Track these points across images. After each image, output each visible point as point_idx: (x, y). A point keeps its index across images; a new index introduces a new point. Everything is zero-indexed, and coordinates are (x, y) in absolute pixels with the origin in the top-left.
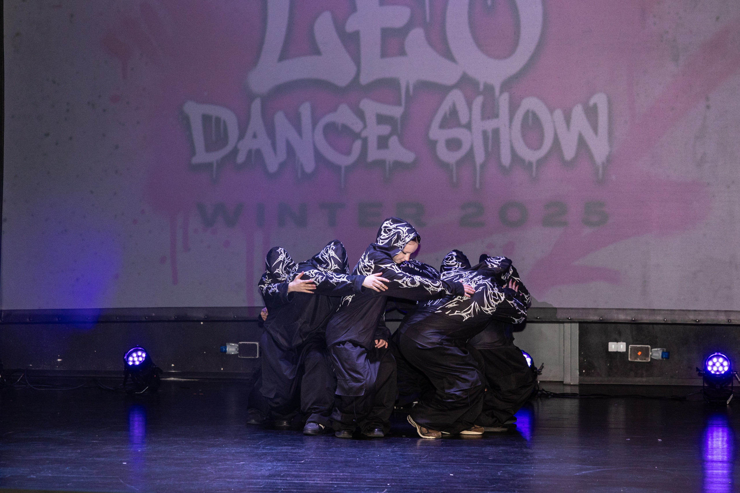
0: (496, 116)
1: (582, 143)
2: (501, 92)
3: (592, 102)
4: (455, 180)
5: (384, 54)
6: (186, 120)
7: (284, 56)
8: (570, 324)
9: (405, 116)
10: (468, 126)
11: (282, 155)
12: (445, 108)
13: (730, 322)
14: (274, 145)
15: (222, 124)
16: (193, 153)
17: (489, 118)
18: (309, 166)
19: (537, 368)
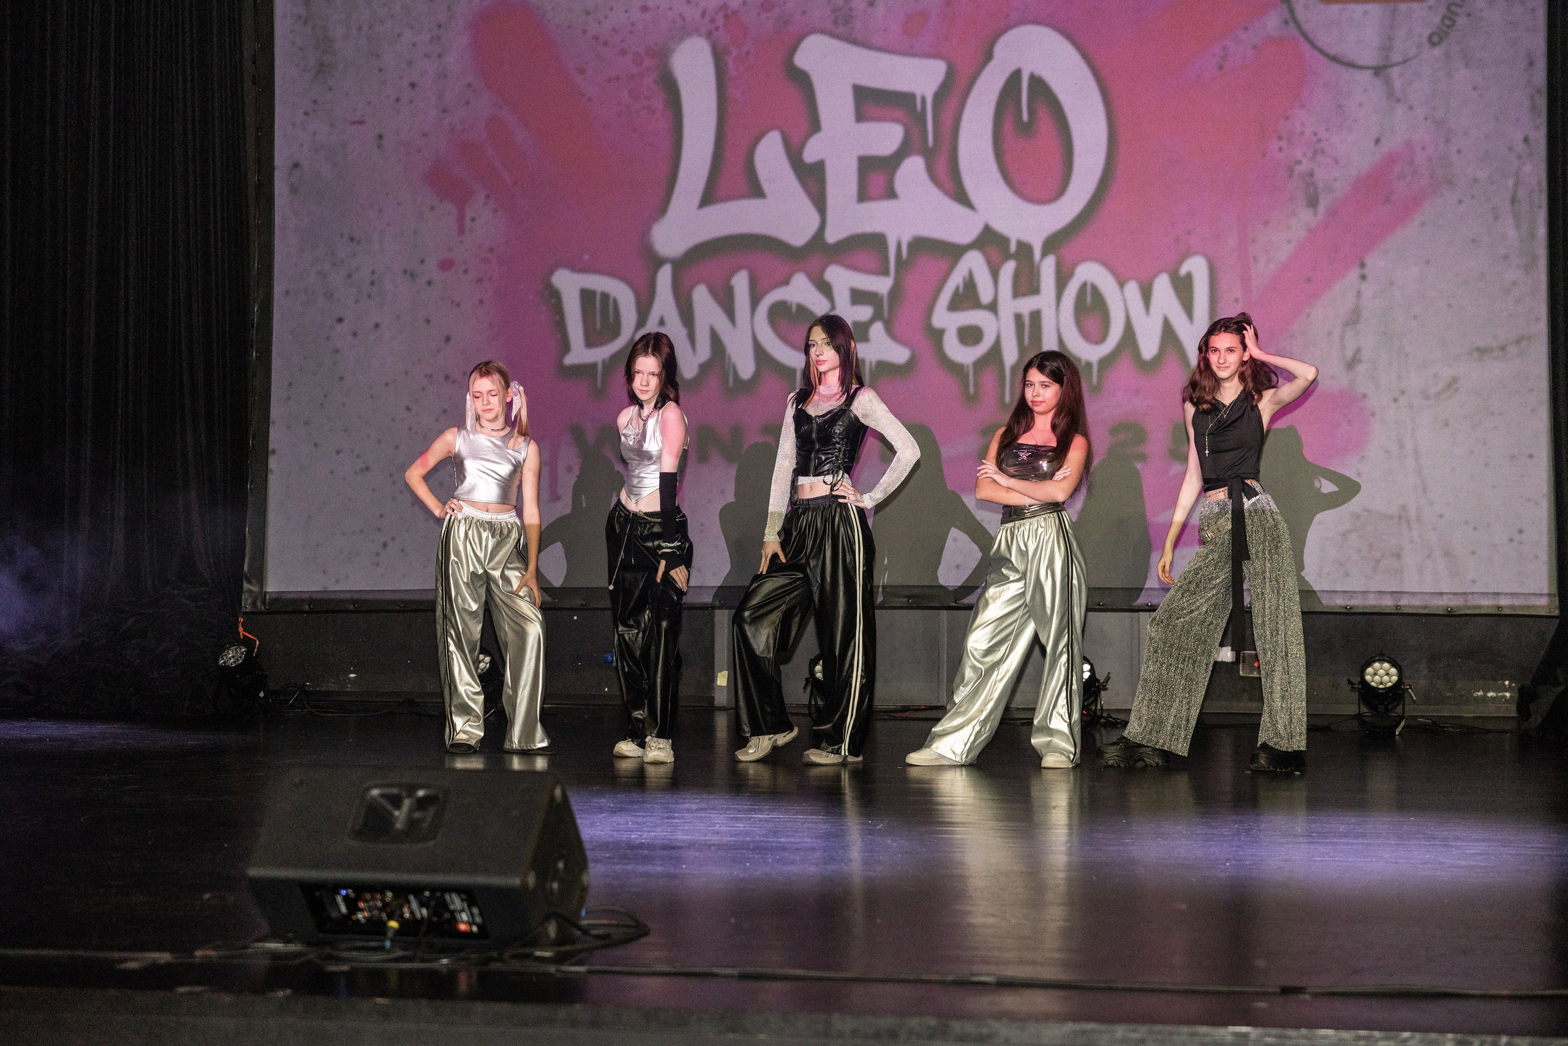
0: (1035, 290)
1: (1168, 333)
2: (1044, 254)
3: (1183, 270)
4: (972, 390)
5: (863, 196)
6: (554, 298)
7: (708, 198)
8: (1148, 613)
9: (895, 292)
10: (993, 307)
11: (704, 352)
12: (956, 279)
13: (1400, 609)
14: (692, 337)
15: (611, 302)
16: (566, 348)
17: (1024, 295)
18: (746, 367)
19: (1099, 680)
